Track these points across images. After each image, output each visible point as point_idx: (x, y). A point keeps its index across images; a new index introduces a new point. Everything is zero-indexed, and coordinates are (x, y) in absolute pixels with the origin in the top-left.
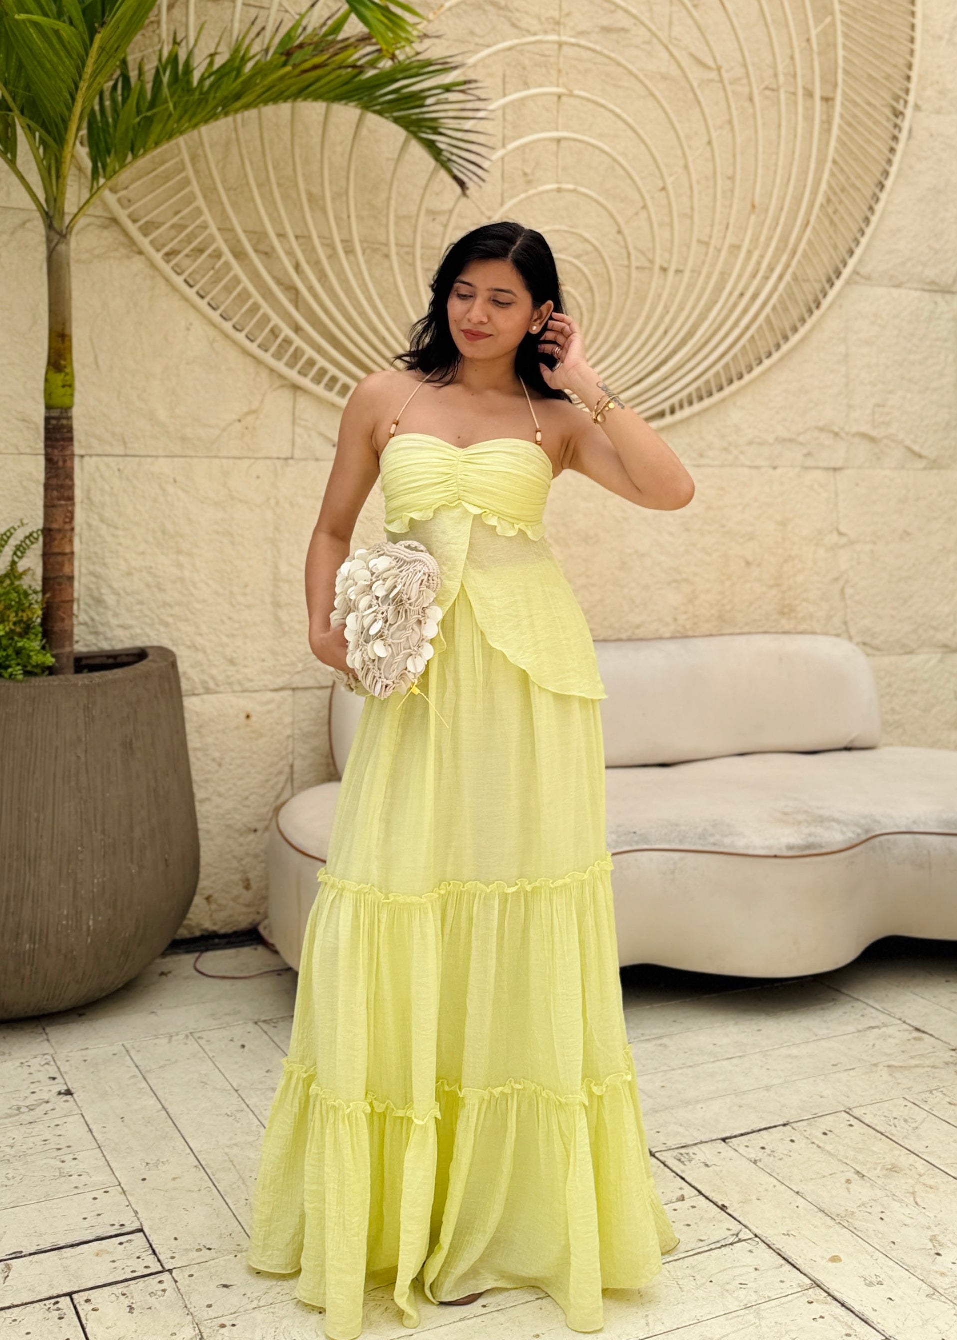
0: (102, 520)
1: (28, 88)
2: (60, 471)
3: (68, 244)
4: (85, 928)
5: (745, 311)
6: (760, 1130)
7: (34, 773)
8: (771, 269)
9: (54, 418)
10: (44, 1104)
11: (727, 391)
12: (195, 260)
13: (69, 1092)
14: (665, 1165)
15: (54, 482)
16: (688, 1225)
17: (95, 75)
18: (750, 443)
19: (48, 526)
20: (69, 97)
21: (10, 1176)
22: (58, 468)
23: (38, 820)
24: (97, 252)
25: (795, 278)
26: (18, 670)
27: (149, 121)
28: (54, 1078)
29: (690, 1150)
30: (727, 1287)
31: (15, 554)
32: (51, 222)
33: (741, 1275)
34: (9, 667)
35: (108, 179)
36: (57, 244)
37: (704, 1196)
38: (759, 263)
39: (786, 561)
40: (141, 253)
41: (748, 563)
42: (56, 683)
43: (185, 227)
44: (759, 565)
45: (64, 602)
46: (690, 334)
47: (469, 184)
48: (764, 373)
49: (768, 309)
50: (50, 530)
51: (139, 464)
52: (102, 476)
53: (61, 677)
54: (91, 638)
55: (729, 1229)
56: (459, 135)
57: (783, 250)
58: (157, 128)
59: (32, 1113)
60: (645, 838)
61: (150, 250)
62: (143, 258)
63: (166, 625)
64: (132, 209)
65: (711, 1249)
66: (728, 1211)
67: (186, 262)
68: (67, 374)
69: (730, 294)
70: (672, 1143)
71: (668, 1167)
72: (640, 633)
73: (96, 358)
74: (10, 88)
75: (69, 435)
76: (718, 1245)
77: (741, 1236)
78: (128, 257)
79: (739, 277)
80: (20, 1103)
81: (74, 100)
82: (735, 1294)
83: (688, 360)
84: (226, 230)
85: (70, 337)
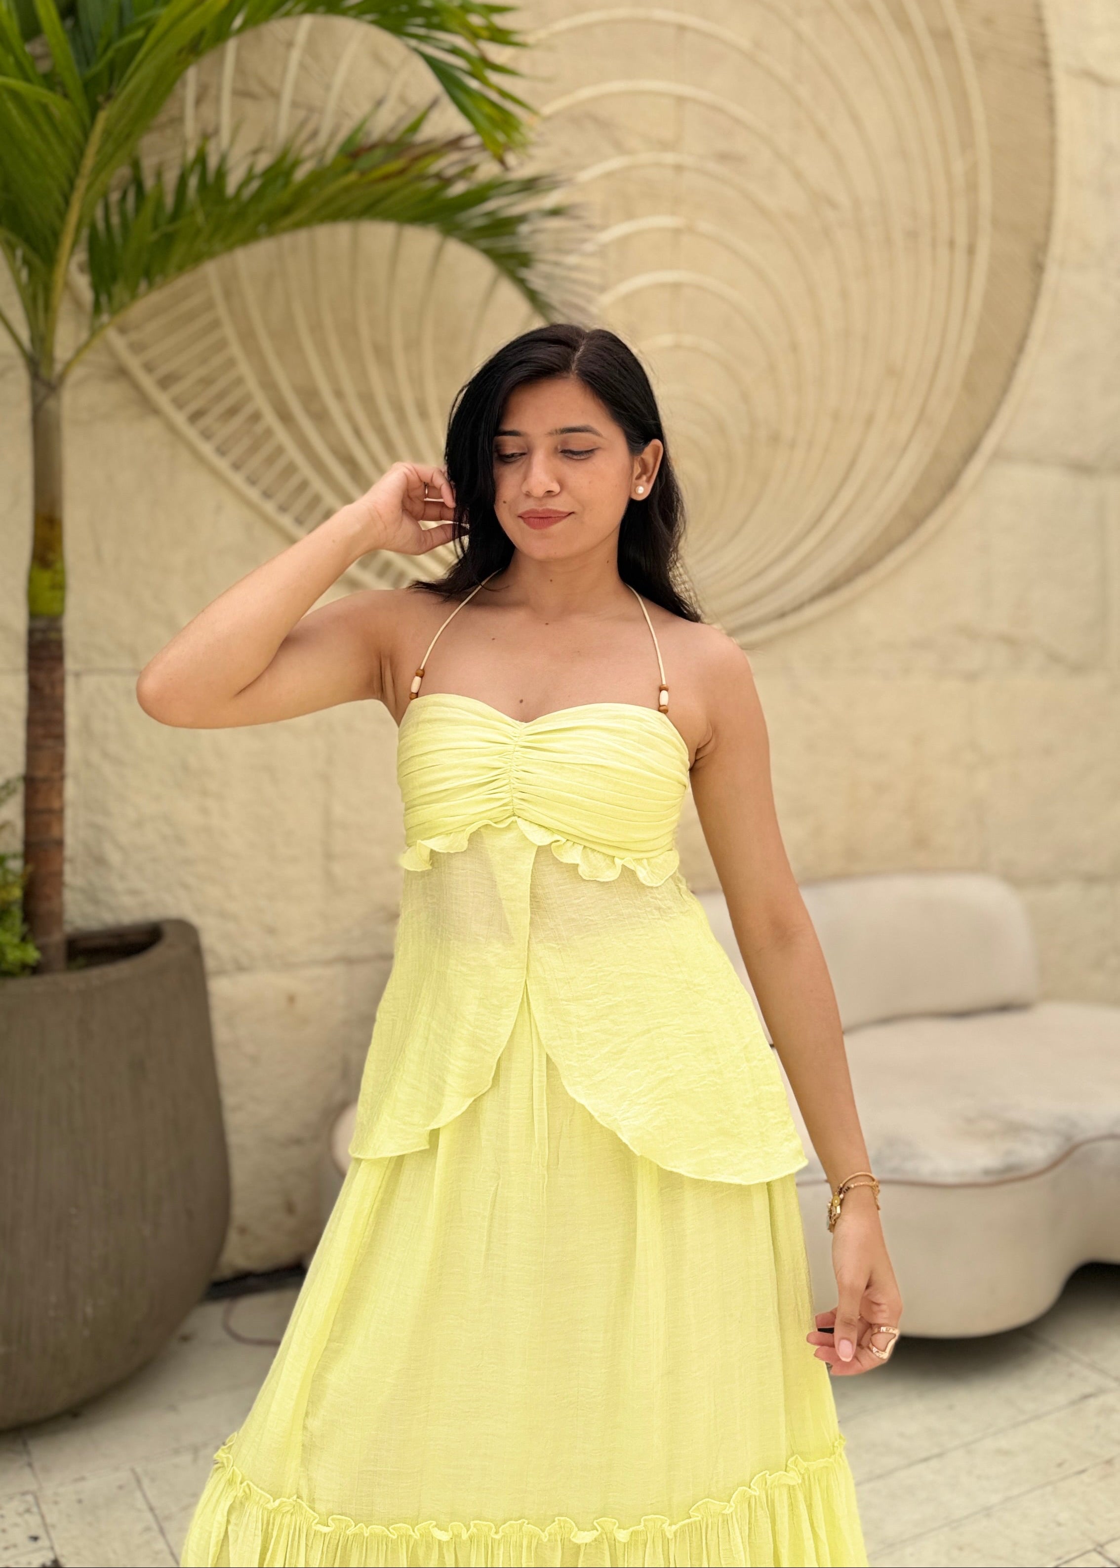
0: (105, 755)
2: (48, 701)
3: (59, 399)
9: (39, 630)
12: (228, 423)
15: (39, 715)
17: (98, 169)
19: (30, 773)
20: (60, 198)
22: (44, 697)
24: (99, 411)
27: (168, 240)
28: (36, 1539)
32: (37, 369)
35: (114, 312)
36: (45, 399)
40: (157, 413)
42: (41, 988)
43: (214, 381)
45: (50, 875)
50: (34, 778)
52: (104, 699)
53: (48, 975)
54: (89, 909)
58: (179, 250)
61: (169, 408)
62: (159, 419)
63: (186, 887)
64: (148, 354)
67: (217, 425)
68: (56, 572)
73: (98, 547)
75: (58, 651)
78: (140, 419)
81: (67, 201)
84: (269, 385)
85: (60, 521)
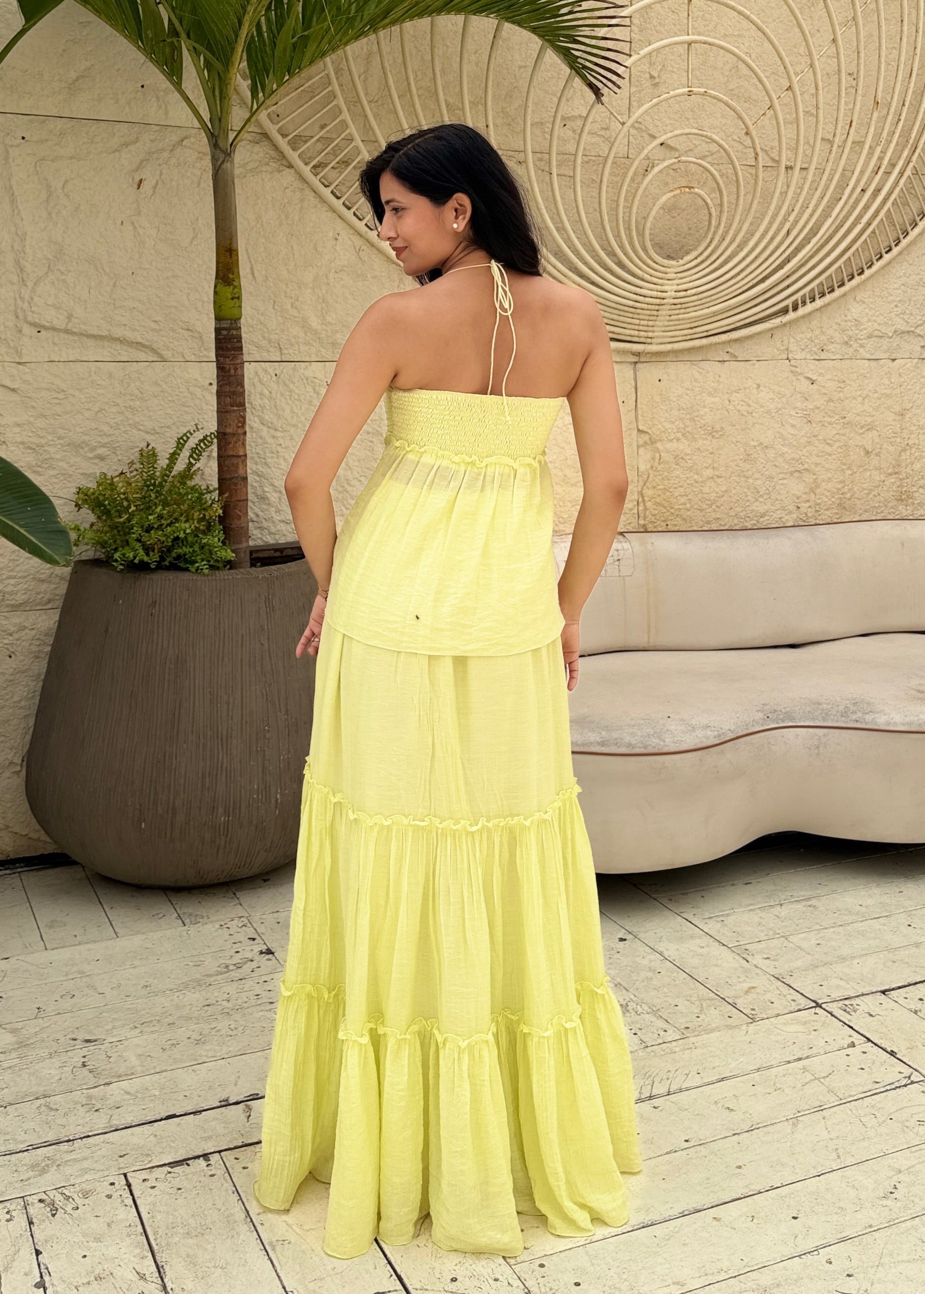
1: (194, 11)
2: (232, 379)
3: (232, 162)
4: (273, 801)
5: (866, 208)
6: (916, 983)
7: (223, 659)
8: (893, 165)
9: (225, 329)
10: (249, 963)
11: (848, 286)
12: (341, 173)
13: (269, 952)
14: (832, 1015)
15: (227, 389)
16: (862, 1069)
18: (870, 337)
19: (222, 431)
20: (236, 21)
21: (232, 1027)
22: (230, 376)
23: (228, 703)
24: (251, 166)
25: (916, 172)
26: (204, 565)
27: (305, 39)
28: (254, 939)
29: (854, 1002)
30: (907, 1124)
31: (191, 456)
32: (216, 141)
33: (918, 1113)
34: (196, 562)
35: (267, 98)
36: (223, 162)
37: (873, 1042)
38: (880, 159)
39: (904, 450)
40: (290, 166)
41: (868, 453)
42: (239, 577)
43: (333, 140)
44: (877, 455)
45: (239, 501)
46: (814, 232)
47: (605, 91)
48: (883, 268)
49: (889, 204)
50: (225, 434)
51: (294, 369)
52: (260, 381)
53: (242, 570)
55: (900, 1073)
56: (593, 42)
57: (905, 147)
58: (311, 47)
59: (240, 970)
60: (789, 716)
61: (299, 163)
62: (292, 171)
64: (281, 124)
65: (887, 1091)
66: (897, 1056)
67: (333, 174)
68: (235, 287)
69: (854, 189)
70: (836, 995)
71: (836, 1017)
72: (764, 521)
73: (252, 269)
74: (177, 12)
75: (238, 345)
76: (893, 1086)
77: (913, 1078)
78: (279, 171)
79: (862, 172)
80: (228, 962)
81: (240, 23)
82: (915, 1130)
83: (812, 257)
84: (369, 141)
85: (237, 251)
